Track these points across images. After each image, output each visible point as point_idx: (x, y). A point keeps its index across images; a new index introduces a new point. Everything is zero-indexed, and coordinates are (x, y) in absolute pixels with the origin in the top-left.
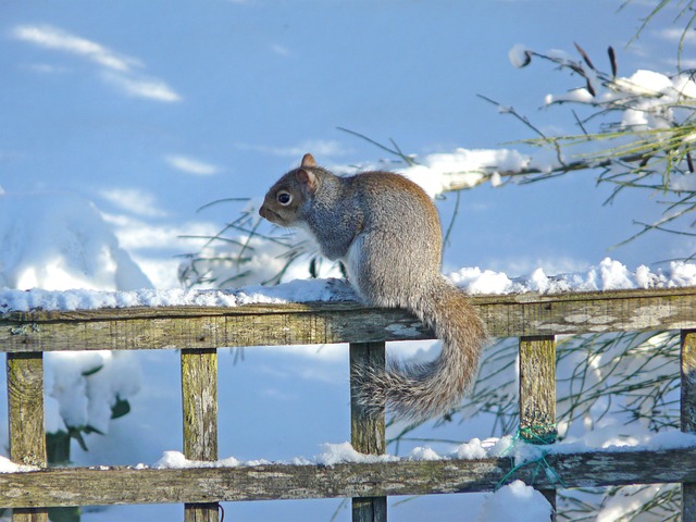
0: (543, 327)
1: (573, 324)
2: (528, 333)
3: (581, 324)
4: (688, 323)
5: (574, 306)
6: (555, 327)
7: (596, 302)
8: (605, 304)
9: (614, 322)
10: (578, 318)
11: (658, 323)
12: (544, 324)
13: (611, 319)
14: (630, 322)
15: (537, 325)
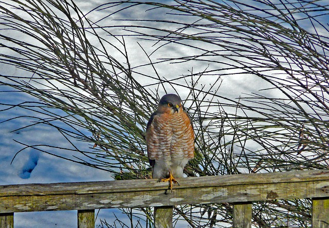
0: (89, 206)
1: (103, 204)
2: (82, 208)
3: (107, 204)
4: (158, 203)
5: (103, 196)
6: (94, 205)
7: (114, 194)
8: (118, 195)
9: (123, 203)
10: (106, 201)
11: (143, 204)
12: (89, 204)
13: (121, 202)
14: (131, 203)
15: (87, 205)
